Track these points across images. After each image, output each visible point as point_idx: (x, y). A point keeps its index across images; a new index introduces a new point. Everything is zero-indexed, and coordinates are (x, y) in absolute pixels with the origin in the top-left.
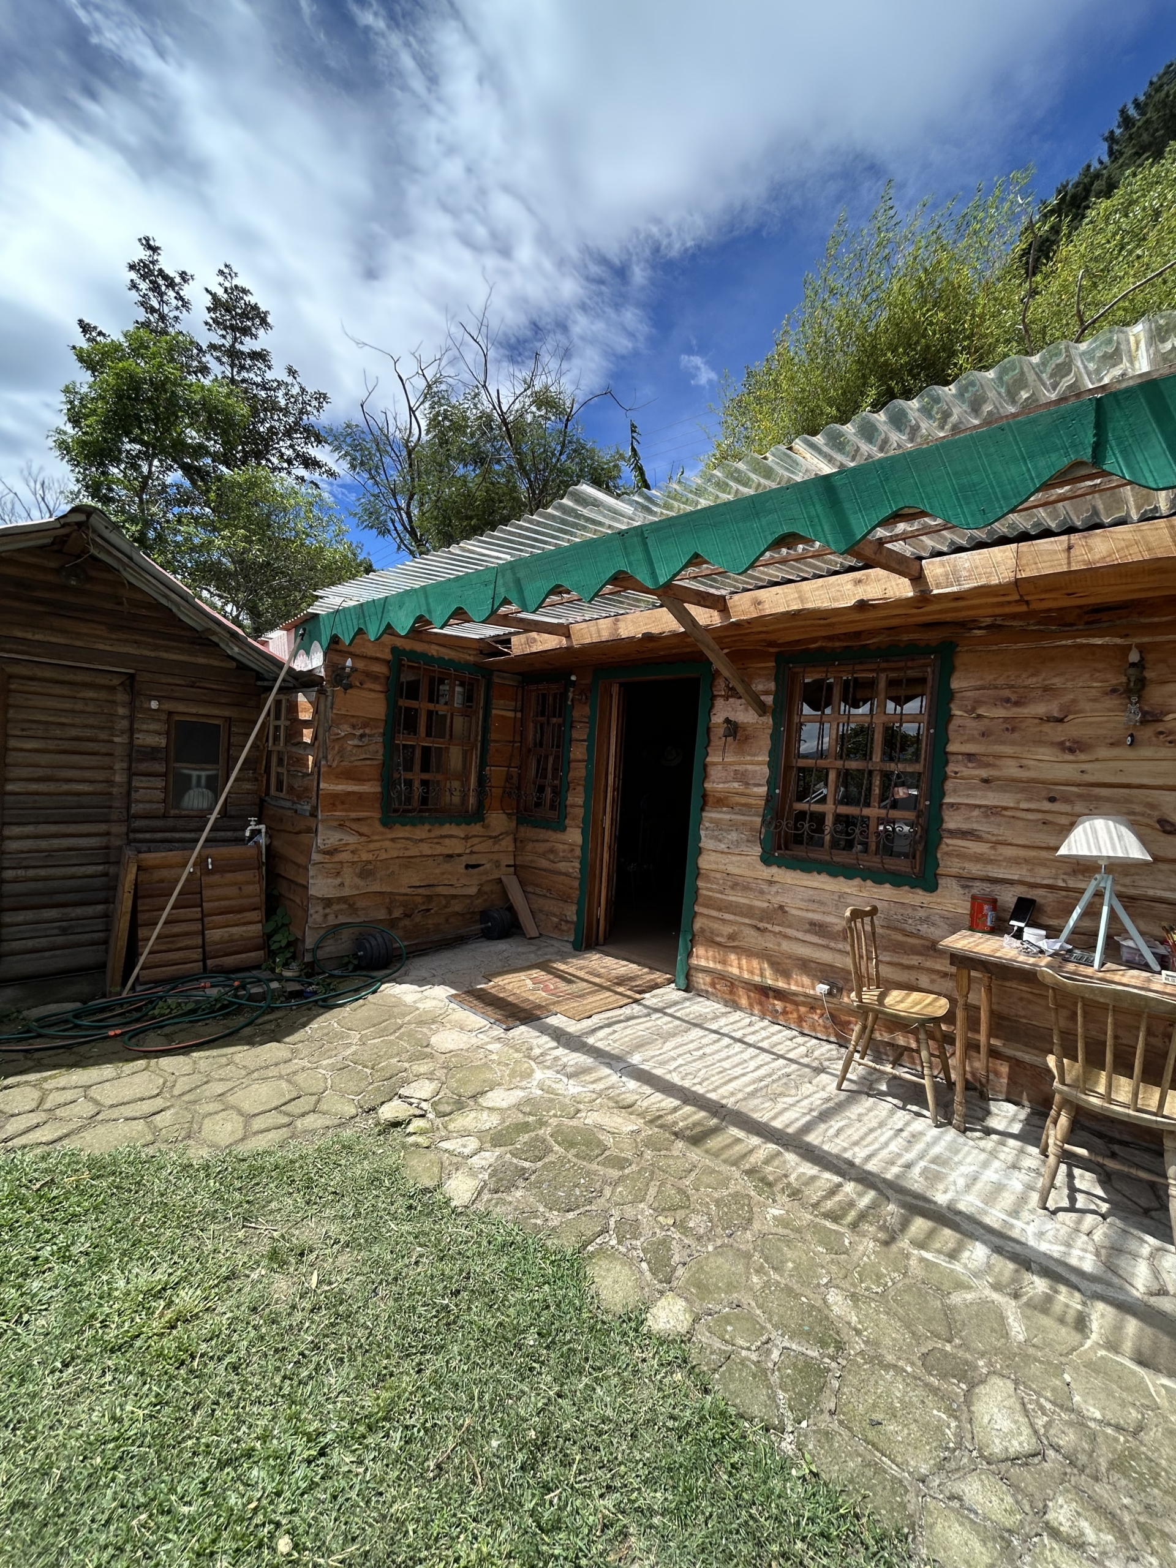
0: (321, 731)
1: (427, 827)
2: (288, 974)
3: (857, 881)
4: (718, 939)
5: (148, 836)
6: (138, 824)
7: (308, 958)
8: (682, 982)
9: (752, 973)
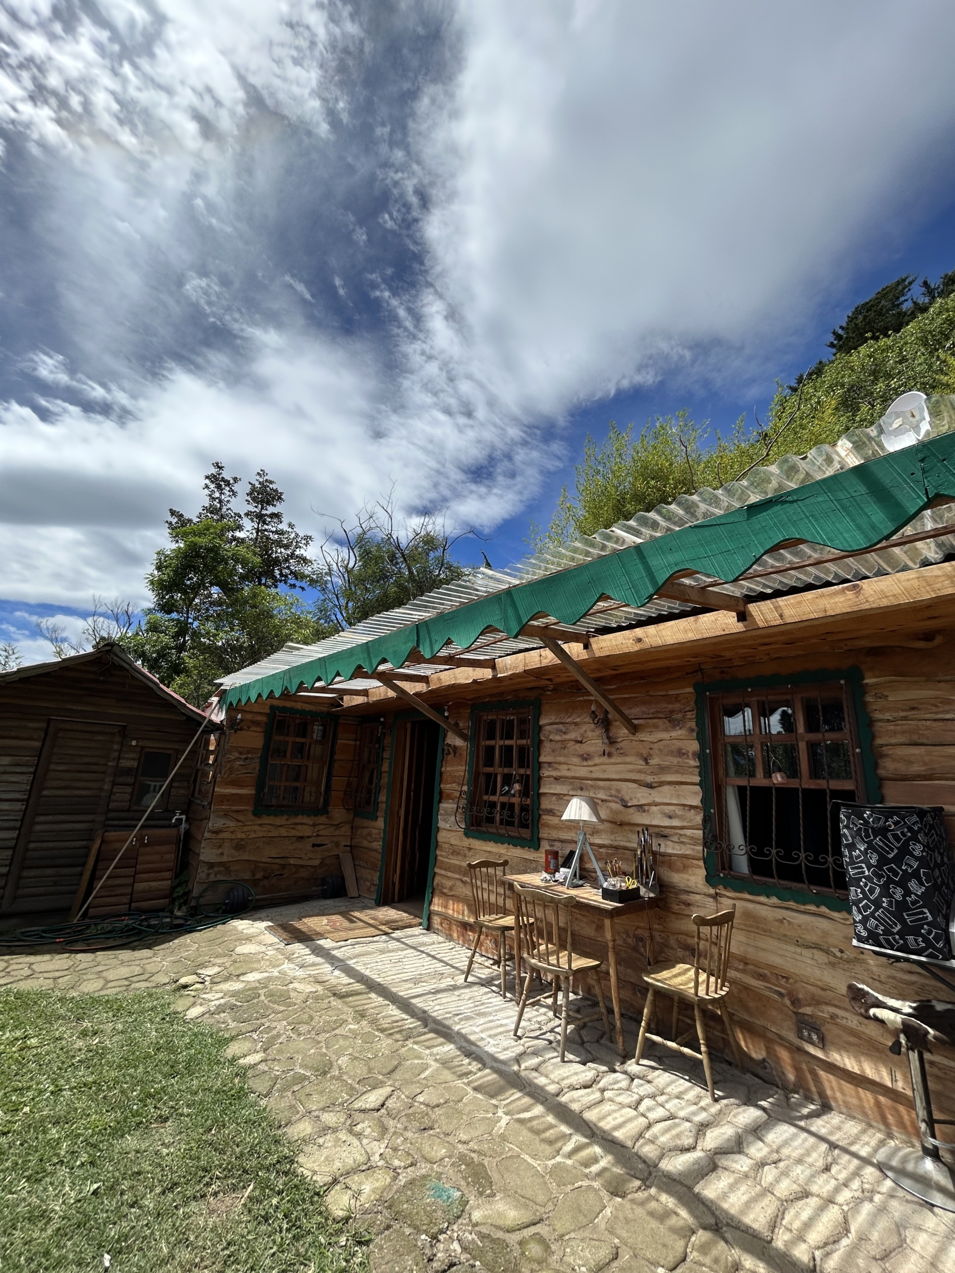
0: (220, 756)
1: (285, 817)
2: (179, 914)
3: (506, 845)
4: (445, 891)
5: (116, 823)
6: (111, 815)
7: (193, 903)
8: (425, 923)
9: (458, 912)
